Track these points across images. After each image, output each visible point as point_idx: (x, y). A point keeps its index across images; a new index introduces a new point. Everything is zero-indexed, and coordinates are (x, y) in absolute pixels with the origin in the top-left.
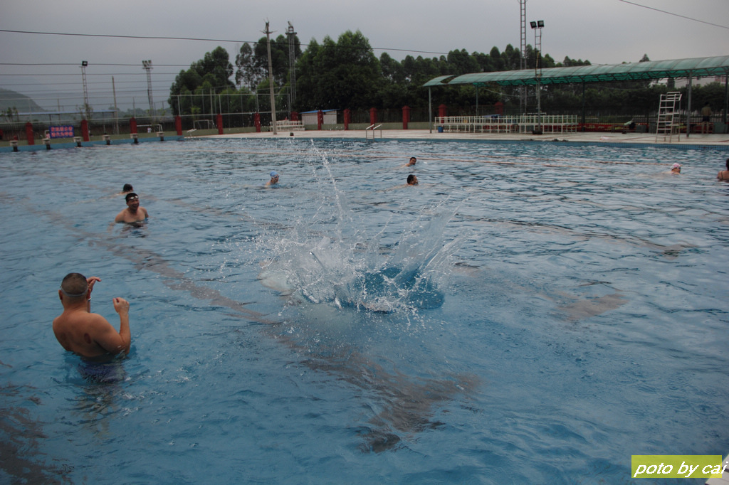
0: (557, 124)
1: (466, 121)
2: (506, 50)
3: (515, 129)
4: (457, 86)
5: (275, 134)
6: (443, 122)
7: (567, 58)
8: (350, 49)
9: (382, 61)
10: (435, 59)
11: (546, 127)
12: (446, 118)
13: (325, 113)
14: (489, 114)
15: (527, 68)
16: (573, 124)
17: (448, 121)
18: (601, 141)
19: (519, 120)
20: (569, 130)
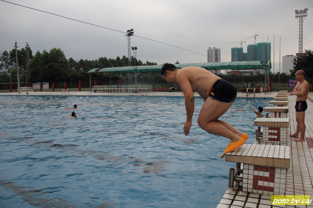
0: (144, 89)
1: (106, 87)
2: (123, 58)
3: (126, 91)
4: (102, 73)
5: (20, 93)
6: (96, 88)
7: (147, 62)
8: (55, 56)
9: (70, 61)
10: (93, 61)
11: (139, 90)
12: (97, 86)
13: (43, 84)
14: (115, 85)
15: (131, 66)
16: (150, 88)
17: (98, 87)
18: (161, 95)
19: (128, 87)
20: (149, 91)
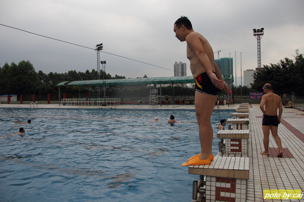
0: (112, 102)
1: (75, 100)
2: (92, 71)
3: (95, 104)
4: (72, 86)
6: (65, 101)
7: (116, 75)
8: (24, 68)
9: (39, 74)
10: (63, 74)
11: (108, 103)
12: (66, 99)
13: (11, 96)
14: (85, 98)
15: (100, 79)
16: (118, 101)
17: (68, 100)
18: (129, 108)
19: (97, 100)
20: (117, 104)
